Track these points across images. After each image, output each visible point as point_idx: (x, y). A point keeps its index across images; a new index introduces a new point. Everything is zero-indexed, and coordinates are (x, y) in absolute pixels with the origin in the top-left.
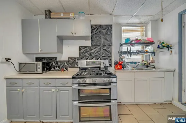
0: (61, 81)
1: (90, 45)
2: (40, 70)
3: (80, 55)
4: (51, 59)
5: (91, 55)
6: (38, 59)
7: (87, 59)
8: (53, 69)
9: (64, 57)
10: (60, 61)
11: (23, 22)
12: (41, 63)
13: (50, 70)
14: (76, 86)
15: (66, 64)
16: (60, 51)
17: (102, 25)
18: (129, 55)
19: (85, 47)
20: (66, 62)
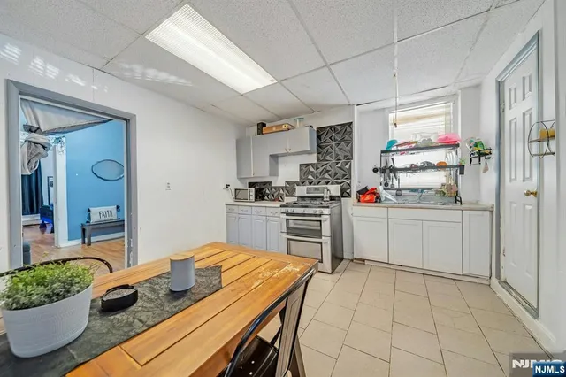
0: (272, 210)
1: (316, 161)
2: (253, 198)
3: (301, 178)
4: (265, 183)
5: (317, 177)
6: (251, 185)
7: (310, 184)
8: (266, 198)
9: (279, 181)
10: (275, 188)
11: (239, 142)
12: (253, 189)
13: (263, 199)
14: (285, 216)
15: (281, 192)
16: (274, 173)
17: (334, 126)
18: (392, 175)
19: (307, 165)
20: (282, 188)
